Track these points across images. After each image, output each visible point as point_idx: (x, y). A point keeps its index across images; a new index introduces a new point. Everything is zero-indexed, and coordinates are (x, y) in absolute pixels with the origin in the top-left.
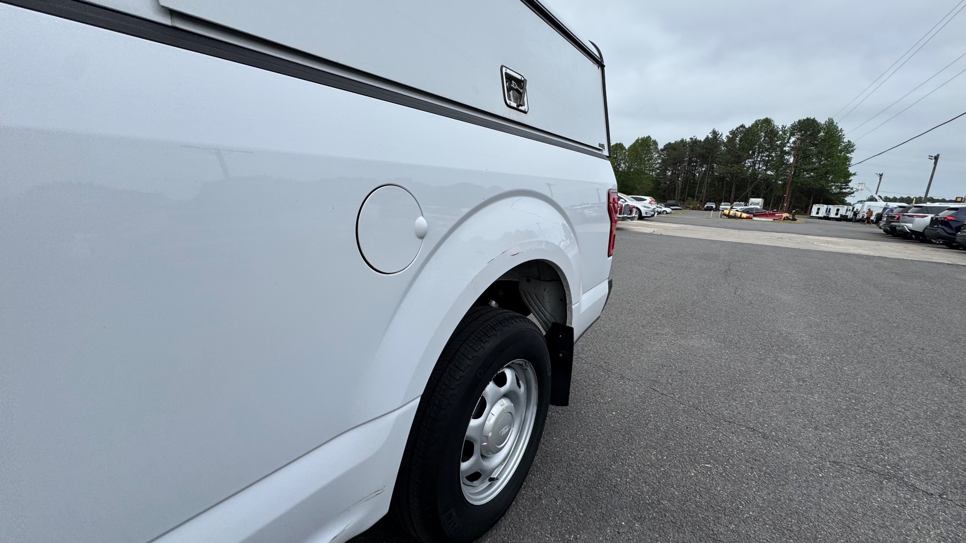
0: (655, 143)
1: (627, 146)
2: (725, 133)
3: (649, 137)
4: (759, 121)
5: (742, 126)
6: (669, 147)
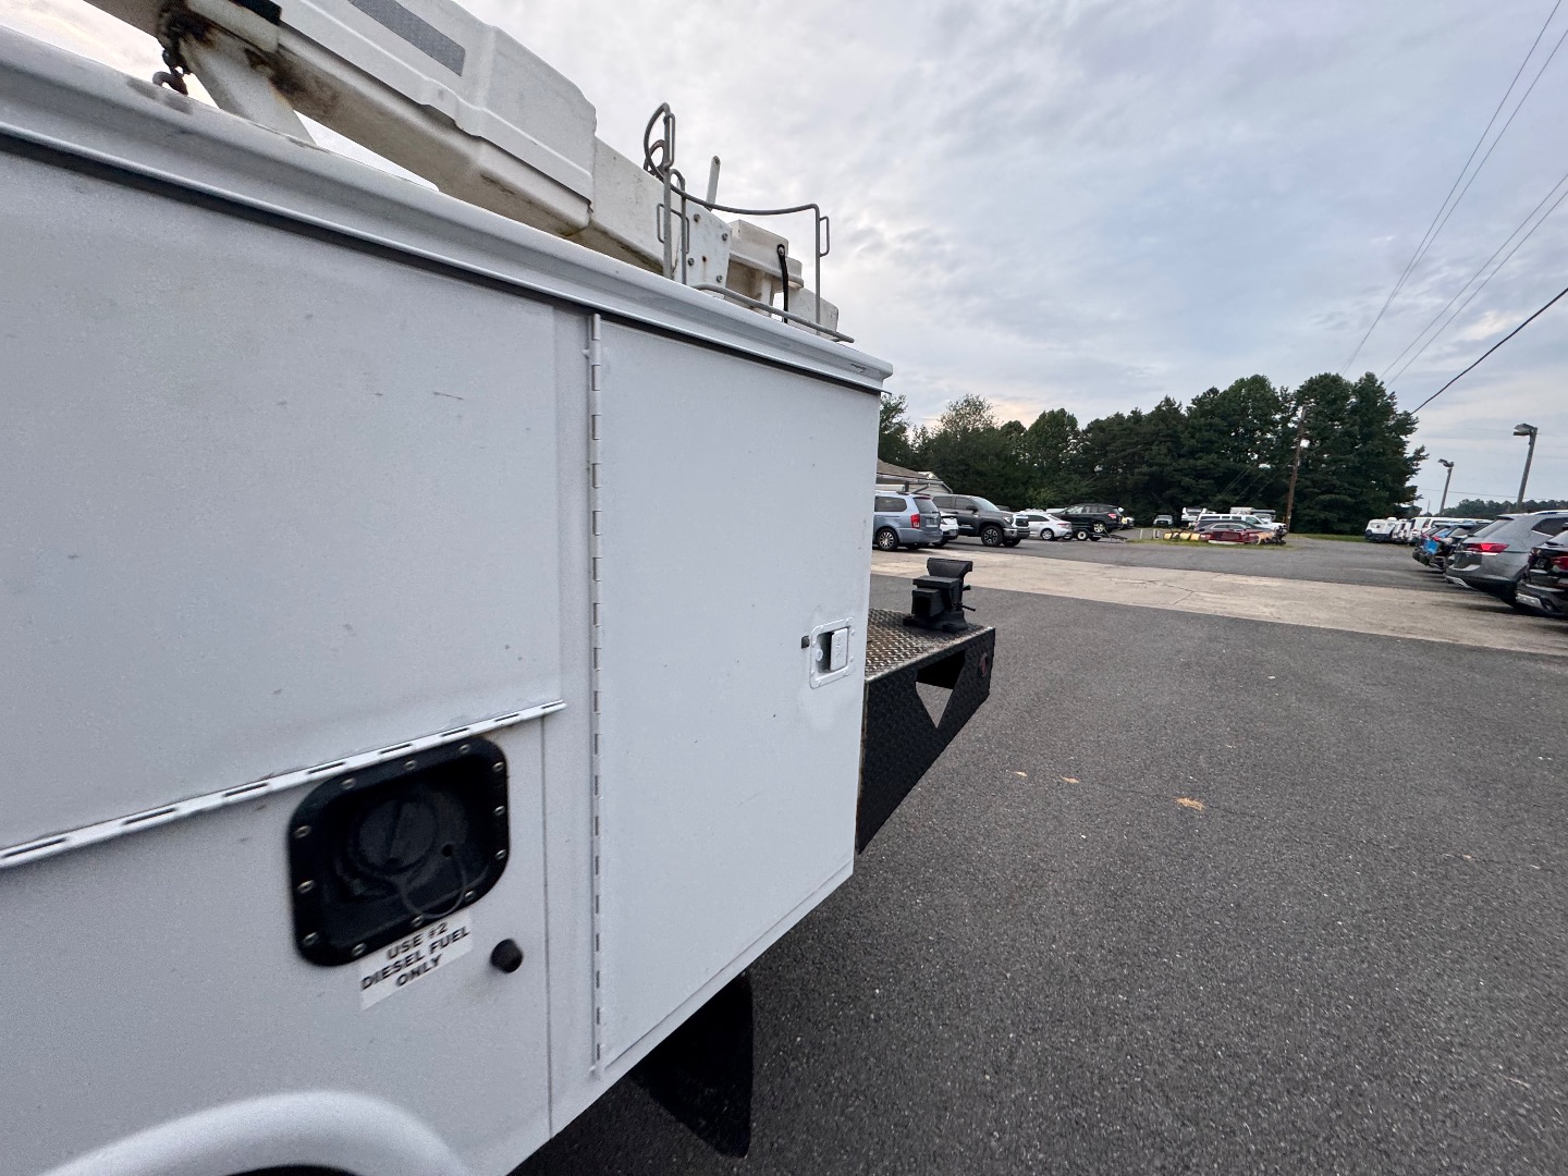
0: (1073, 421)
1: (1027, 424)
2: (1185, 403)
3: (1062, 411)
4: (1242, 380)
5: (1214, 391)
6: (1096, 426)
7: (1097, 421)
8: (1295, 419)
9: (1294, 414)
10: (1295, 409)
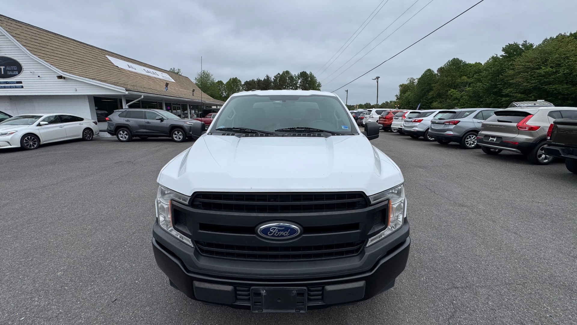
0: (240, 81)
1: (225, 82)
2: (272, 77)
3: (236, 78)
4: (285, 71)
5: (279, 74)
7: (247, 81)
8: (298, 83)
9: (298, 82)
10: (298, 81)
